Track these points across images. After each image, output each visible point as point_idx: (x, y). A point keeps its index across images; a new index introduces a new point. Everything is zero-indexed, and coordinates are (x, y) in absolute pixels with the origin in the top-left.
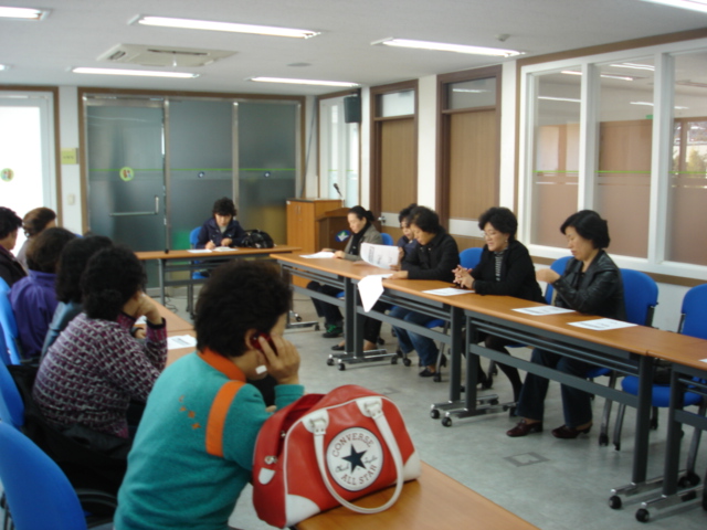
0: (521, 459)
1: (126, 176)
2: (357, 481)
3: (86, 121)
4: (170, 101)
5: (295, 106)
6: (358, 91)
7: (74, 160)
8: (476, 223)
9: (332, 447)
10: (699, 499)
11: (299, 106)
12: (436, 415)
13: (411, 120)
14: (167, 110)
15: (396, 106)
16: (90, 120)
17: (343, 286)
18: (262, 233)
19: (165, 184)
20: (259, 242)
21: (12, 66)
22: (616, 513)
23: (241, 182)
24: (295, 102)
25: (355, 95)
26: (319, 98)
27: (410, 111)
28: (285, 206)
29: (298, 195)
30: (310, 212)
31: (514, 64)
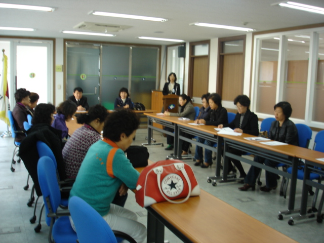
0: (243, 200)
1: (83, 77)
2: (173, 194)
3: (66, 53)
4: (103, 46)
5: (157, 50)
6: (185, 44)
7: (61, 70)
9: (164, 180)
10: (316, 218)
11: (159, 49)
12: (210, 181)
13: (207, 57)
14: (101, 50)
15: (200, 51)
16: (68, 53)
17: (174, 127)
18: (140, 104)
19: (99, 82)
20: (139, 108)
21: (37, 29)
22: (280, 221)
23: (132, 82)
24: (157, 48)
25: (183, 46)
26: (167, 46)
27: (206, 53)
28: (151, 93)
29: (157, 88)
30: (161, 96)
31: (251, 34)
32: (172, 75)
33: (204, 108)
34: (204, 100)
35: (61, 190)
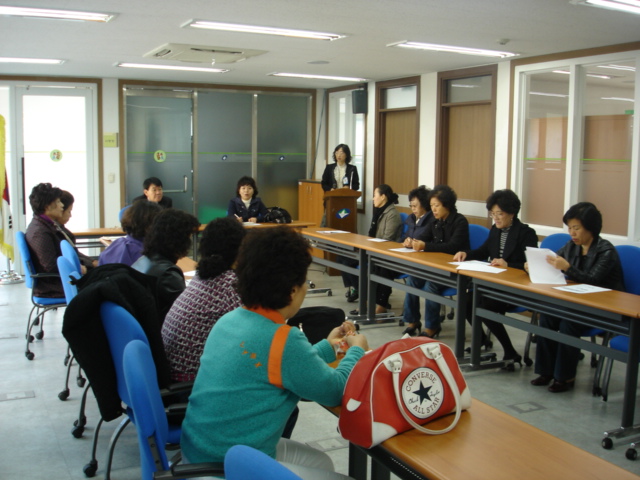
0: (522, 407)
1: (159, 158)
3: (125, 109)
4: (198, 92)
5: (307, 98)
6: (365, 85)
7: (115, 143)
8: (485, 205)
9: (406, 384)
11: (311, 98)
13: (413, 112)
14: (196, 101)
15: (399, 99)
16: (128, 107)
18: (281, 210)
19: (193, 168)
20: (279, 217)
21: (68, 61)
23: (259, 165)
24: (307, 95)
25: (362, 89)
26: (328, 91)
27: (412, 103)
28: (297, 186)
29: (308, 177)
30: (320, 192)
31: (508, 64)
32: (341, 150)
33: (413, 217)
34: (416, 201)
35: (167, 411)
